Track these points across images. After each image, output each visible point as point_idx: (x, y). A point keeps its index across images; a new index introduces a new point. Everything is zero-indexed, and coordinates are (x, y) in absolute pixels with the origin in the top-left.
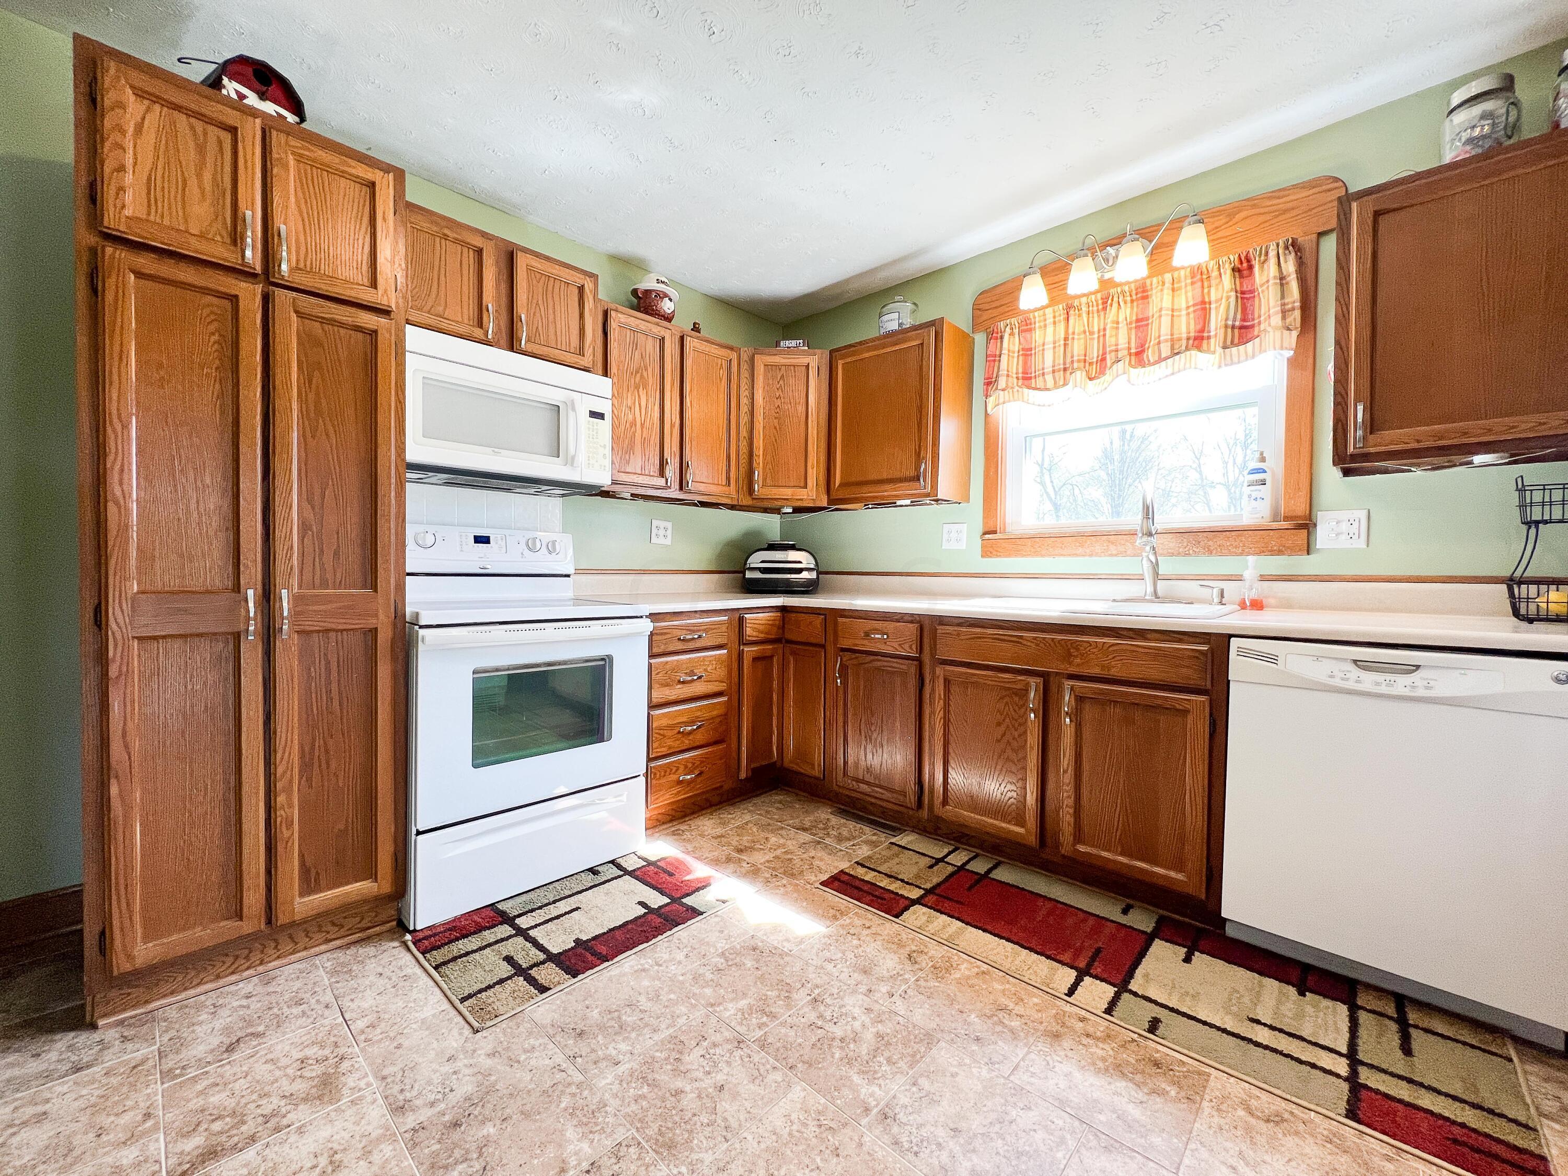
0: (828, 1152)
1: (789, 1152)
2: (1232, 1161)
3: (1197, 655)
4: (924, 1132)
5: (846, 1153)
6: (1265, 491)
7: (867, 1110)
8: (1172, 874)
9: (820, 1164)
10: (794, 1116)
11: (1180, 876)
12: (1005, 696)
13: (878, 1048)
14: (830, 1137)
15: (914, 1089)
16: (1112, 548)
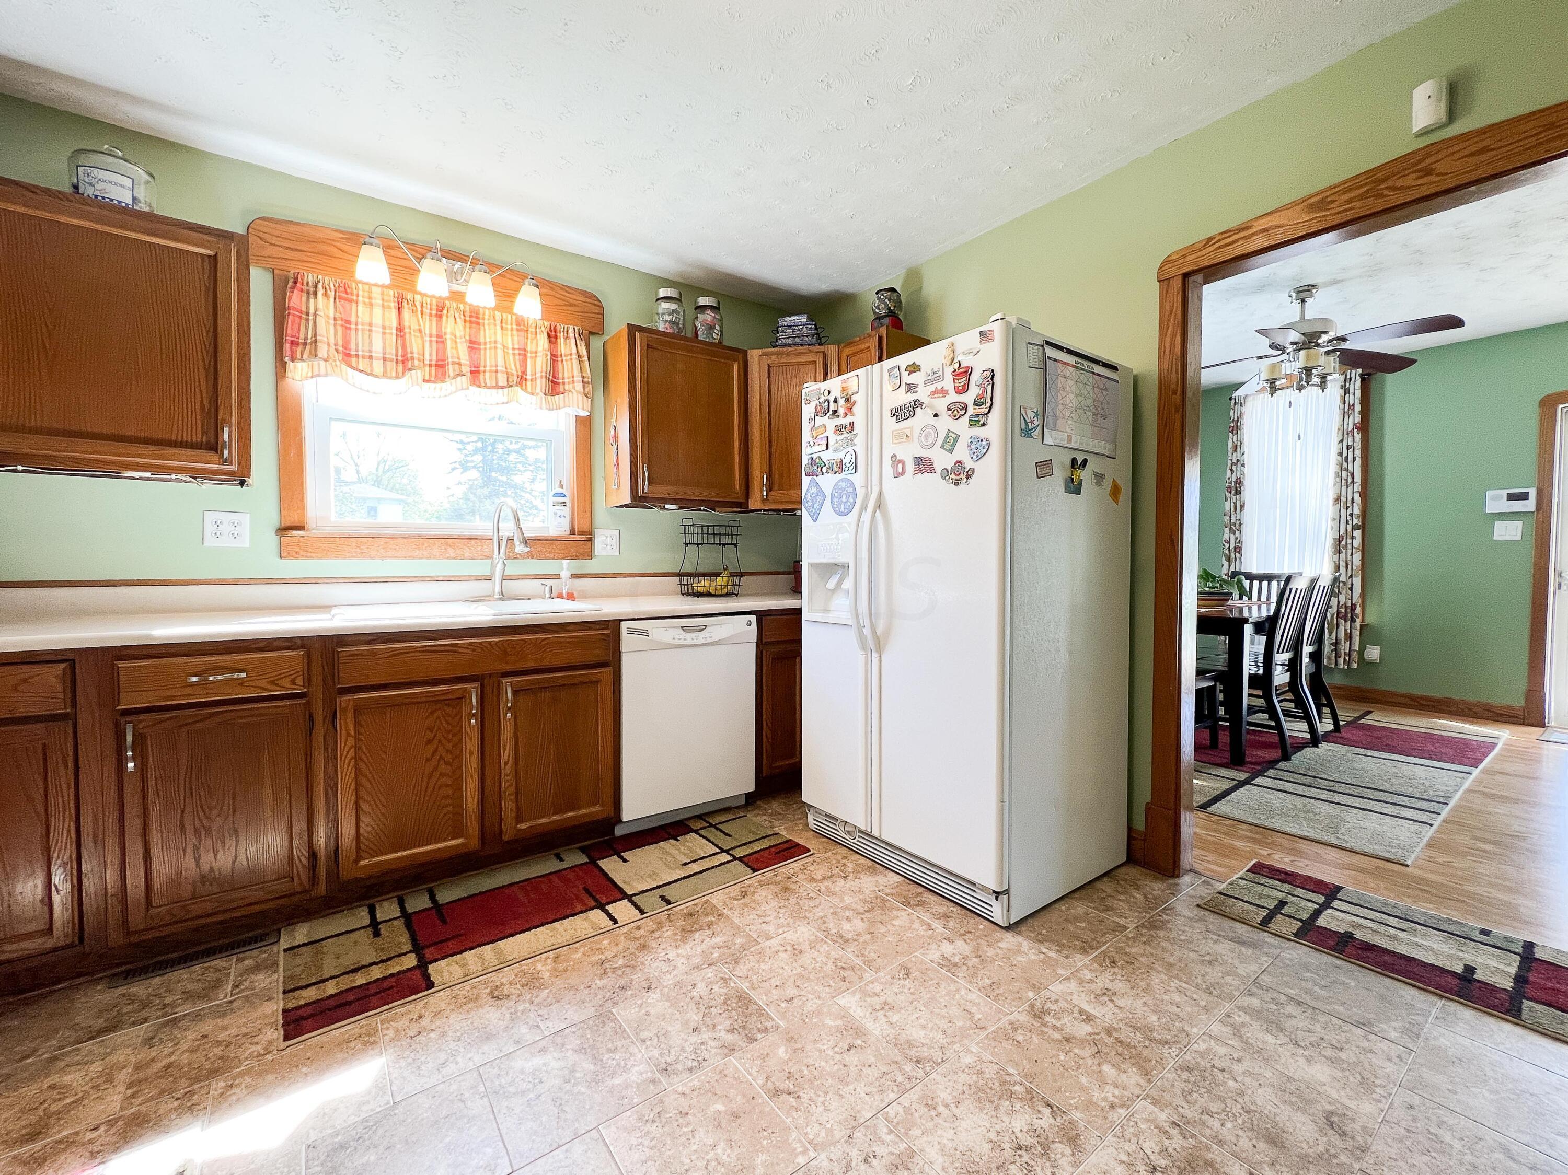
0: (681, 1120)
1: (670, 1153)
2: (761, 921)
3: (603, 637)
4: (689, 1049)
5: (687, 1108)
6: (566, 511)
7: (653, 1081)
8: (592, 809)
9: (690, 1129)
10: (634, 1141)
11: (597, 808)
12: (436, 710)
13: (594, 1055)
14: (668, 1116)
15: (648, 1043)
16: (451, 551)
